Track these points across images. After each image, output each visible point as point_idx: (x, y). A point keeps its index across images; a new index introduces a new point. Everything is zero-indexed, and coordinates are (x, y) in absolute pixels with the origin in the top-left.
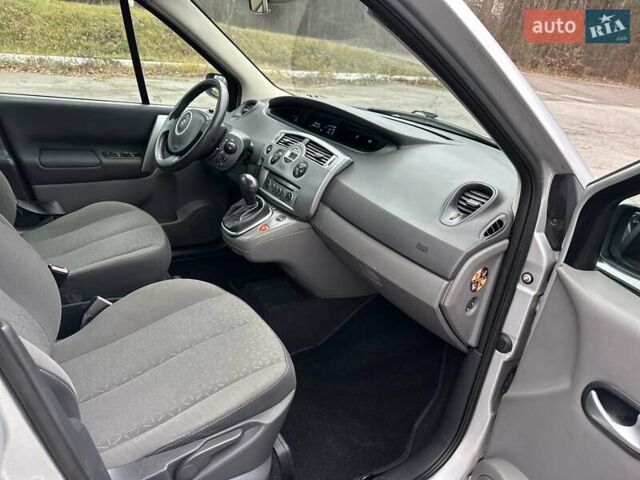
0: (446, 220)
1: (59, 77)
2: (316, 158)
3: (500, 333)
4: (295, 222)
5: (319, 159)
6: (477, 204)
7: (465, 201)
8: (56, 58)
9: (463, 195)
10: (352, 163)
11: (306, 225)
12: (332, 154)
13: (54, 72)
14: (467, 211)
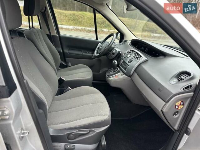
0: (171, 82)
1: (87, 33)
2: (136, 58)
3: (187, 128)
4: (126, 76)
5: (137, 58)
6: (184, 78)
7: (180, 77)
8: (88, 28)
9: (181, 75)
10: (148, 60)
11: (129, 78)
12: (141, 57)
13: (87, 32)
14: (180, 80)
